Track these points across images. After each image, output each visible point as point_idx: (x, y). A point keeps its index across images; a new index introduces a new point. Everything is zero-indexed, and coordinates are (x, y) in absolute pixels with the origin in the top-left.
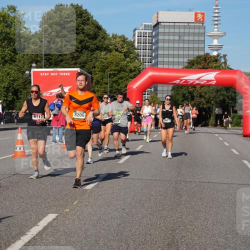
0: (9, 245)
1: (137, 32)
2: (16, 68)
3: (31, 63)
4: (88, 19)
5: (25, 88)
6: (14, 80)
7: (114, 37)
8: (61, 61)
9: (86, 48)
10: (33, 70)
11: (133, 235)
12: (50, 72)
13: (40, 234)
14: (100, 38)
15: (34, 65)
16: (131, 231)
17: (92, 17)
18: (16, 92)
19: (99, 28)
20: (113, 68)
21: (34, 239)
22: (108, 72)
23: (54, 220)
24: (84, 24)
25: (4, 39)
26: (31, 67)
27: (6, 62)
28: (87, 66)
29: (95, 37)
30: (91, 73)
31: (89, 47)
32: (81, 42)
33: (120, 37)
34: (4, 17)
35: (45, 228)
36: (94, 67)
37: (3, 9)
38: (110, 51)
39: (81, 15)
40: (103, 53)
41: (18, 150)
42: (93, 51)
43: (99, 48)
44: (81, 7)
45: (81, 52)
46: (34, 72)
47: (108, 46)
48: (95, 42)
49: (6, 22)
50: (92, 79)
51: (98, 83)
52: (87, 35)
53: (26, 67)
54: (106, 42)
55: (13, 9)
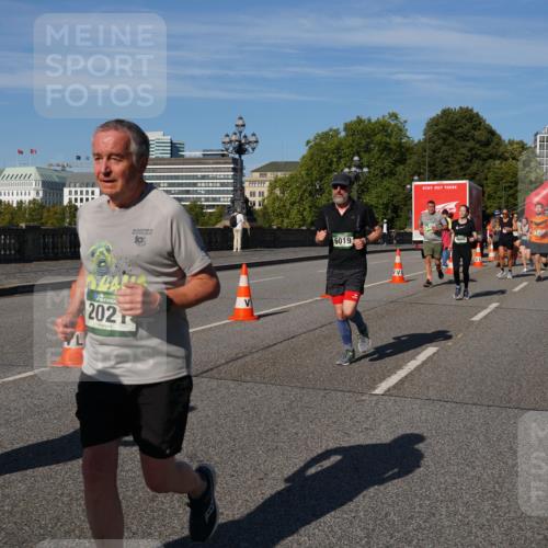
0: (384, 379)
1: (538, 136)
2: (396, 182)
3: (413, 175)
4: (480, 123)
5: (405, 205)
6: (394, 196)
7: (511, 143)
8: (448, 172)
9: (477, 156)
10: (414, 183)
11: (526, 374)
12: (434, 185)
13: (418, 369)
14: (493, 144)
15: (416, 178)
16: (524, 370)
17: (485, 121)
18: (396, 209)
19: (492, 133)
20: (509, 179)
21: (411, 374)
22: (503, 184)
23: (434, 354)
24: (475, 129)
25: (384, 150)
26: (413, 180)
27: (385, 175)
28: (478, 178)
29: (487, 144)
30: (482, 186)
31: (480, 155)
32: (471, 150)
33: (517, 143)
34: (383, 126)
35: (424, 363)
36: (486, 179)
37: (384, 117)
38: (506, 159)
39: (471, 119)
40: (497, 162)
41: (396, 274)
42: (485, 160)
43: (492, 157)
44: (471, 110)
45: (471, 161)
46: (416, 186)
47: (503, 154)
48: (487, 149)
49: (386, 131)
50: (484, 192)
51: (490, 197)
52: (478, 142)
53: (408, 181)
54: (501, 149)
55: (394, 116)
